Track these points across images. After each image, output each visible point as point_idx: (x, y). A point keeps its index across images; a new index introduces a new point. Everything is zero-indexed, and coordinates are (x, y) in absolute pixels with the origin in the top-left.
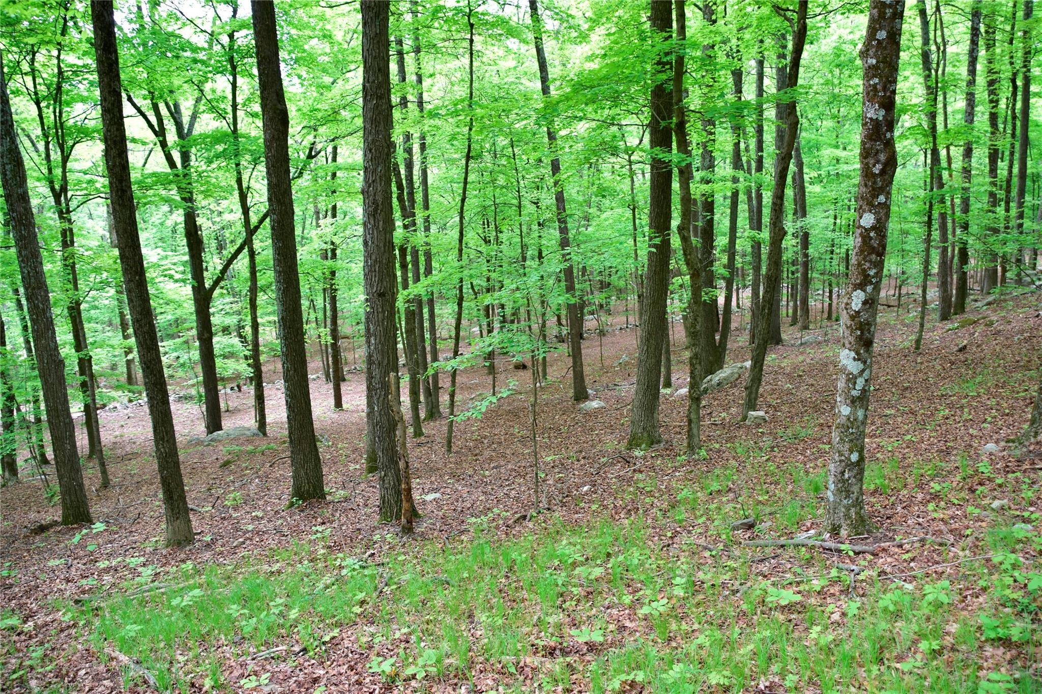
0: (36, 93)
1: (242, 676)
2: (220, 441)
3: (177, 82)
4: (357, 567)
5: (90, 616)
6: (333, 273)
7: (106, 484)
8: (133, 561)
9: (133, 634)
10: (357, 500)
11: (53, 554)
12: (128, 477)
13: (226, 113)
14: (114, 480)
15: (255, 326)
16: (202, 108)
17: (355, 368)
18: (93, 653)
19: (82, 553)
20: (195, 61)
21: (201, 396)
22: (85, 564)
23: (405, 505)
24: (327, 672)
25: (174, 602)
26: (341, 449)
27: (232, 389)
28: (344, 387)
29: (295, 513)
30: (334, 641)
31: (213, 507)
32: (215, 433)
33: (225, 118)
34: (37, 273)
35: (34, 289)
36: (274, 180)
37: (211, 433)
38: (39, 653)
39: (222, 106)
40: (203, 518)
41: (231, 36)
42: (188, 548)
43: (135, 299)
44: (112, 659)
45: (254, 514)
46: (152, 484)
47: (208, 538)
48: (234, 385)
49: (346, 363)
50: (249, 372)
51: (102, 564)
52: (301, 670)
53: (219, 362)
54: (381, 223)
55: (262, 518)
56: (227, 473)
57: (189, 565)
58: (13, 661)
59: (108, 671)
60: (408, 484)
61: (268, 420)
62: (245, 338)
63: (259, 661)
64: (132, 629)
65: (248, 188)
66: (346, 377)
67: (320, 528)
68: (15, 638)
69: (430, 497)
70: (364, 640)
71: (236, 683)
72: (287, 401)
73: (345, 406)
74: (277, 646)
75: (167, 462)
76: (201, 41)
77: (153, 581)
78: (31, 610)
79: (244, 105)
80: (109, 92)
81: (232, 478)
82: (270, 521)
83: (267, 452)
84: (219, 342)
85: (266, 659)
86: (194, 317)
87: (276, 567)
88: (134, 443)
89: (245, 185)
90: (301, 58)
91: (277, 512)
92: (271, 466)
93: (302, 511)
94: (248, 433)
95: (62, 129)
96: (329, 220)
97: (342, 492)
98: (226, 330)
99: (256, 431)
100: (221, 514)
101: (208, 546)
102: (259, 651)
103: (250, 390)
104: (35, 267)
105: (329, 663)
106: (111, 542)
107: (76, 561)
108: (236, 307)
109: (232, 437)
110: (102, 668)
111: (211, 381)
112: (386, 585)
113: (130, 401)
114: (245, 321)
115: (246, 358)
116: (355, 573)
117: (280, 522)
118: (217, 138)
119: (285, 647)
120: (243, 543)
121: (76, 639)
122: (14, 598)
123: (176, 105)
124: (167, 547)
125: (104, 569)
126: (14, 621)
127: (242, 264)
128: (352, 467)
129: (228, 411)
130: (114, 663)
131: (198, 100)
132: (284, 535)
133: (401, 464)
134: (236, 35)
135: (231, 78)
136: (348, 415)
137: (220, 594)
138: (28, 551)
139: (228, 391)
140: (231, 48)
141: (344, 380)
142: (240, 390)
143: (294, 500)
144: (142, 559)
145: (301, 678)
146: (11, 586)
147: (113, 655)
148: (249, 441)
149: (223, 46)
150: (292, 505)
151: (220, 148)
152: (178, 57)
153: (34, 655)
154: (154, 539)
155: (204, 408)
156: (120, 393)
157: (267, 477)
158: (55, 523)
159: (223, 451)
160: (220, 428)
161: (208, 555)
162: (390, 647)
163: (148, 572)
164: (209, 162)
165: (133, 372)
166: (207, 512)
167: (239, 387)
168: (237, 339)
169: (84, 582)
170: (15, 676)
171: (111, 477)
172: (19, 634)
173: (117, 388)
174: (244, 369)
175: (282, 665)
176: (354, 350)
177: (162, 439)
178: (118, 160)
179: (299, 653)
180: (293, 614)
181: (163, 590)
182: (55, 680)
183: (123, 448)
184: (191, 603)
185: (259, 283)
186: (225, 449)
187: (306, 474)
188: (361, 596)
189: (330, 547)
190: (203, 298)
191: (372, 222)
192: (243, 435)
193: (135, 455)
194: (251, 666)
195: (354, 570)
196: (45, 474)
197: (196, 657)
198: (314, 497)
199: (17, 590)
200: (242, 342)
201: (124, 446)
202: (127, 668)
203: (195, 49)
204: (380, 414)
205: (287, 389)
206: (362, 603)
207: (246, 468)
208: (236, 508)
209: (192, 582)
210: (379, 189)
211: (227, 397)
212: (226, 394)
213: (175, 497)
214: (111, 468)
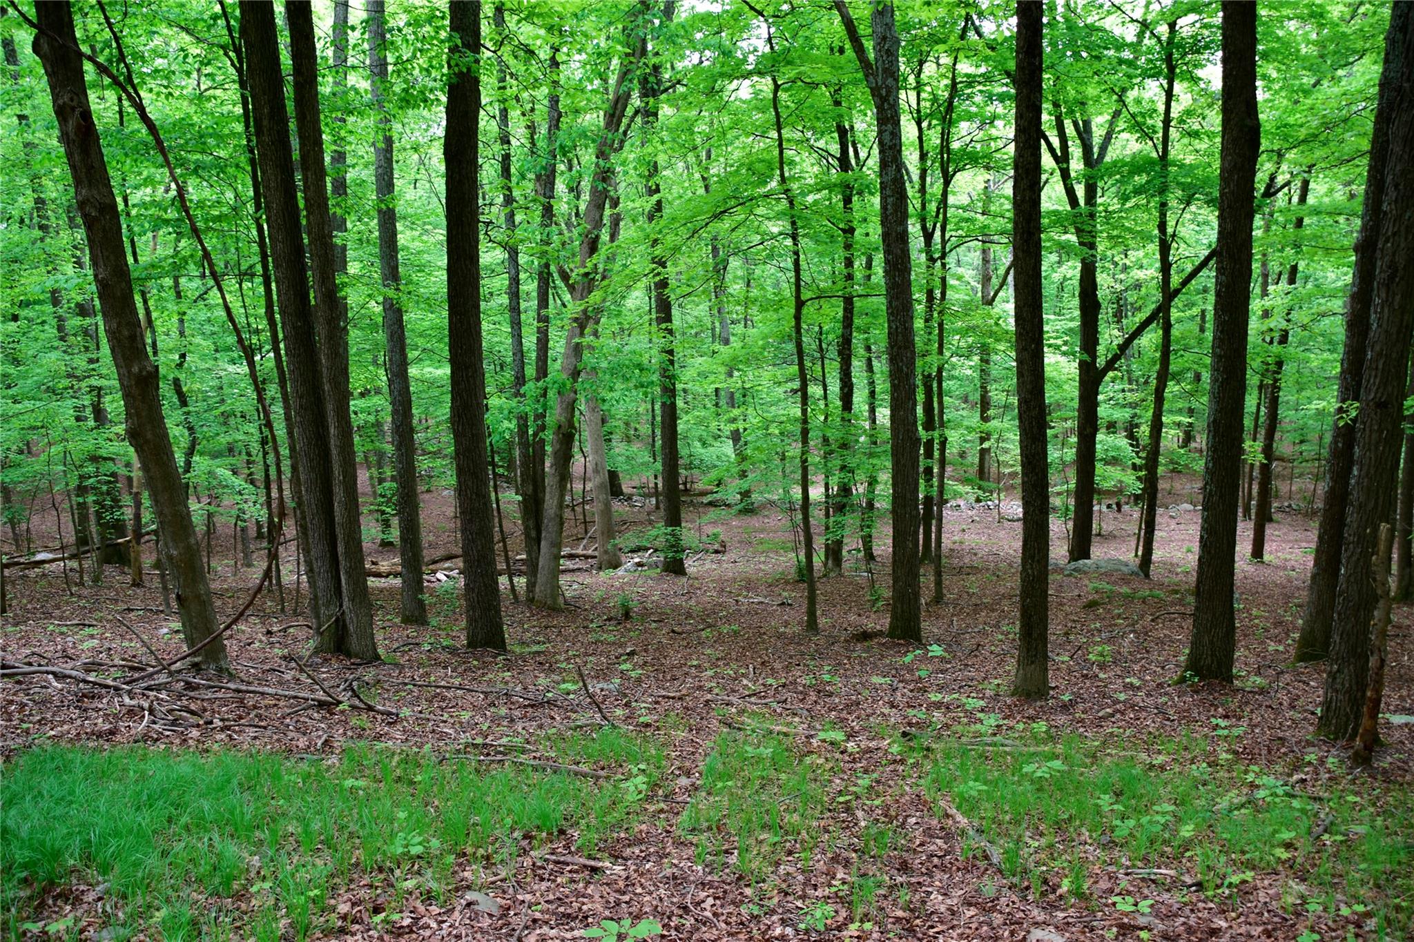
0: (918, 111)
1: (1111, 891)
2: (1085, 573)
3: (1092, 91)
4: (1280, 791)
5: (918, 755)
6: (1280, 364)
7: (938, 599)
8: (973, 703)
9: (974, 793)
10: (1279, 695)
11: (875, 669)
12: (965, 596)
13: (1155, 132)
14: (949, 596)
15: (1157, 426)
16: (1121, 124)
17: (1290, 506)
18: (926, 801)
19: (908, 677)
20: (1121, 62)
21: (1067, 509)
22: (912, 691)
23: (1365, 722)
24: (1231, 927)
25: (1027, 769)
26: (1256, 617)
27: (1109, 506)
28: (1269, 530)
29: (1185, 693)
30: (1242, 887)
31: (1071, 657)
32: (1081, 562)
33: (1151, 139)
34: (906, 329)
35: (900, 348)
36: (1229, 226)
37: (1076, 560)
38: (865, 782)
39: (1150, 122)
40: (1058, 669)
41: (1172, 26)
42: (1038, 703)
43: (1026, 373)
44: (947, 816)
45: (1128, 680)
46: (993, 611)
47: (1066, 698)
48: (1113, 501)
49: (1277, 497)
50: (1136, 487)
51: (935, 697)
52: (1192, 911)
53: (1099, 468)
54: (1398, 298)
55: (1139, 688)
56: (1092, 616)
57: (1041, 726)
58: (838, 781)
59: (942, 829)
60: (1378, 691)
61: (1154, 557)
62: (1137, 440)
63: (1134, 879)
64: (974, 787)
65: (1174, 235)
66: (1275, 517)
67: (1222, 723)
68: (838, 755)
69: (1398, 719)
70: (1290, 900)
71: (1101, 897)
72: (1202, 537)
73: (1266, 557)
74: (1159, 868)
75: (1033, 588)
76: (1129, 33)
77: (995, 735)
78: (852, 728)
79: (1181, 121)
80: (1027, 107)
81: (1098, 625)
82: (1149, 695)
83: (1150, 600)
84: (1103, 440)
85: (1143, 880)
86: (1076, 404)
87: (1160, 759)
88: (975, 554)
89: (1170, 230)
90: (1273, 50)
91: (1160, 685)
92: (1153, 620)
93: (1197, 692)
94: (1124, 569)
95: (949, 154)
96: (1283, 285)
97: (1259, 680)
98: (1111, 427)
99: (1136, 569)
100: (1082, 669)
101: (1065, 708)
102: (1134, 866)
103: (1135, 513)
104: (905, 322)
105: (1233, 915)
106: (942, 672)
107: (901, 685)
108: (1131, 397)
109: (1103, 570)
110: (935, 822)
111: (1086, 491)
112: (1325, 831)
113: (978, 500)
114: (1140, 417)
115: (1134, 467)
116: (1277, 800)
117: (1164, 699)
118: (1137, 165)
119: (1172, 873)
120: (1113, 715)
121: (904, 778)
122: (834, 709)
123: (1087, 124)
124: (1013, 695)
125: (934, 703)
126: (838, 736)
127: (1150, 340)
128: (1272, 647)
129: (1099, 535)
130: (950, 822)
131: (1117, 114)
132: (1168, 719)
133: (1373, 662)
134: (1180, 22)
135: (1165, 83)
136: (1268, 571)
137: (1082, 774)
138: (849, 658)
139: (1104, 509)
140: (1170, 41)
141: (1271, 520)
142: (1119, 510)
143: (1188, 674)
144: (982, 703)
145: (1193, 921)
146: (830, 695)
147: (949, 811)
148: (1125, 580)
149: (1159, 40)
150: (1182, 680)
151: (1141, 179)
152: (1098, 58)
153: (859, 782)
154: (996, 682)
155: (1070, 525)
156: (968, 489)
157: (1146, 634)
158: (880, 634)
159: (1090, 586)
160: (1088, 557)
161: (1062, 719)
162: (1330, 923)
163: (991, 720)
164: (1125, 198)
165: (986, 465)
166: (1063, 662)
167: (1119, 505)
168: (1126, 441)
169: (911, 712)
170: (841, 799)
171: (945, 591)
172: (842, 753)
173: (964, 481)
174: (1132, 482)
175: (1166, 896)
176: (1291, 479)
177: (1032, 557)
178: (1028, 193)
179: (1191, 886)
180: (1187, 831)
181: (1007, 749)
182: (883, 819)
183: (961, 558)
184: (1047, 776)
185: (1173, 368)
186: (1091, 586)
187: (1211, 642)
188: (1286, 835)
189: (1236, 753)
190: (1091, 378)
191: (1383, 295)
192: (1117, 570)
193: (974, 570)
194: (1124, 883)
195: (1275, 795)
196: (870, 572)
197: (1051, 846)
198: (1217, 678)
199: (837, 700)
200: (1131, 445)
201: (963, 556)
202: (963, 833)
203: (1120, 45)
204: (1348, 581)
205: (1205, 520)
206: (1288, 846)
207: (1119, 616)
208: (1102, 666)
209: (1042, 748)
210: (1402, 245)
211: (1103, 517)
212: (1100, 511)
213: (1035, 635)
214: (947, 580)
